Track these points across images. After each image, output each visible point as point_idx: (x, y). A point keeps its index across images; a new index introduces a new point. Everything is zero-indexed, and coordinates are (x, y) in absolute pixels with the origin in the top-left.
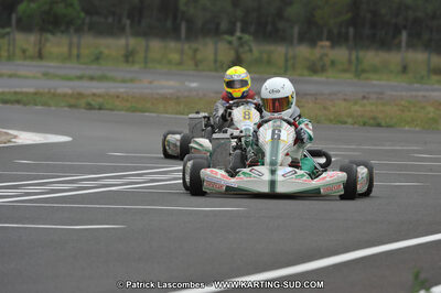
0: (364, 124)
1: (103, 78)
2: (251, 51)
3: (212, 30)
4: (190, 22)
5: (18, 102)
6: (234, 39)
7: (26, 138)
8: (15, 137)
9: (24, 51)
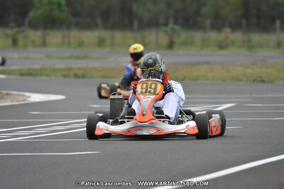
0: (254, 81)
1: (85, 57)
2: (179, 36)
3: (154, 23)
4: (140, 19)
5: (30, 74)
6: (168, 29)
7: (36, 98)
8: (29, 97)
9: (33, 42)
